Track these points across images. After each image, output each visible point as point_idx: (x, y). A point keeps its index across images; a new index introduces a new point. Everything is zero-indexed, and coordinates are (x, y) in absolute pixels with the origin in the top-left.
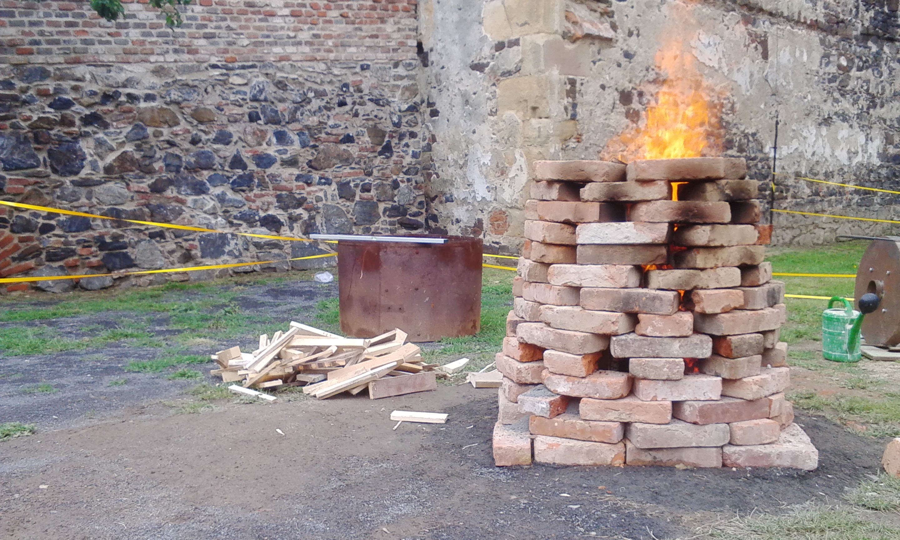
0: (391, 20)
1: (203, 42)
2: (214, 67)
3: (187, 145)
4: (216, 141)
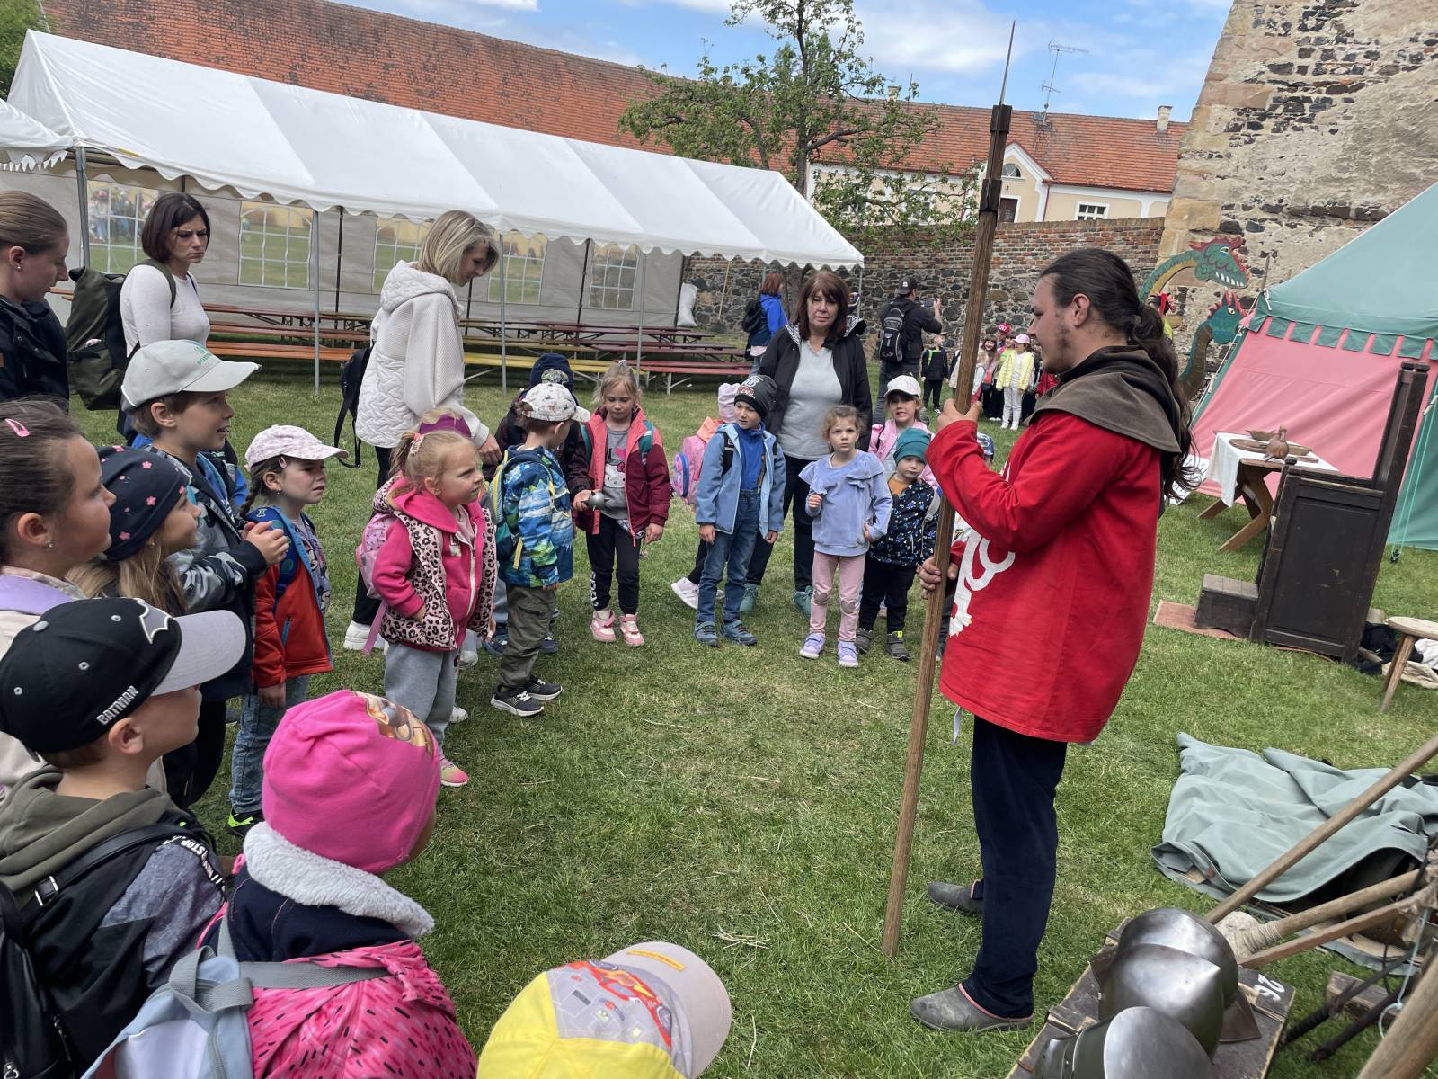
1: (1030, 258)
2: (1033, 271)
3: (1010, 311)
4: (1025, 310)
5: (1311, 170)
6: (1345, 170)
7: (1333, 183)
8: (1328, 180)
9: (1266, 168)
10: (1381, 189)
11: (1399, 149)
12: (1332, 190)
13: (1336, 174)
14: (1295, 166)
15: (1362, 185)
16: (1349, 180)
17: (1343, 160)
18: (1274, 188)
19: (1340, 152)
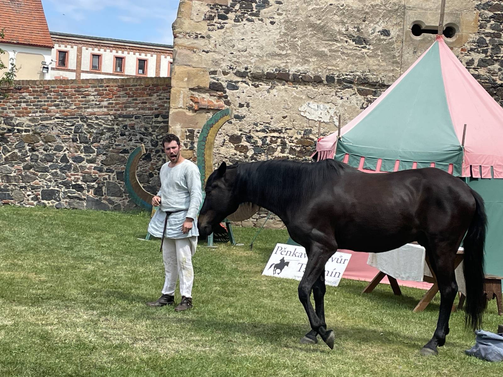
0: (155, 95)
1: (54, 108)
2: (57, 118)
3: (42, 151)
4: (55, 150)
5: (262, 48)
6: (282, 49)
7: (277, 57)
8: (273, 55)
9: (234, 46)
10: (306, 61)
11: (314, 35)
12: (277, 62)
13: (278, 51)
14: (252, 45)
15: (294, 59)
16: (287, 55)
17: (281, 42)
18: (241, 60)
19: (278, 37)
